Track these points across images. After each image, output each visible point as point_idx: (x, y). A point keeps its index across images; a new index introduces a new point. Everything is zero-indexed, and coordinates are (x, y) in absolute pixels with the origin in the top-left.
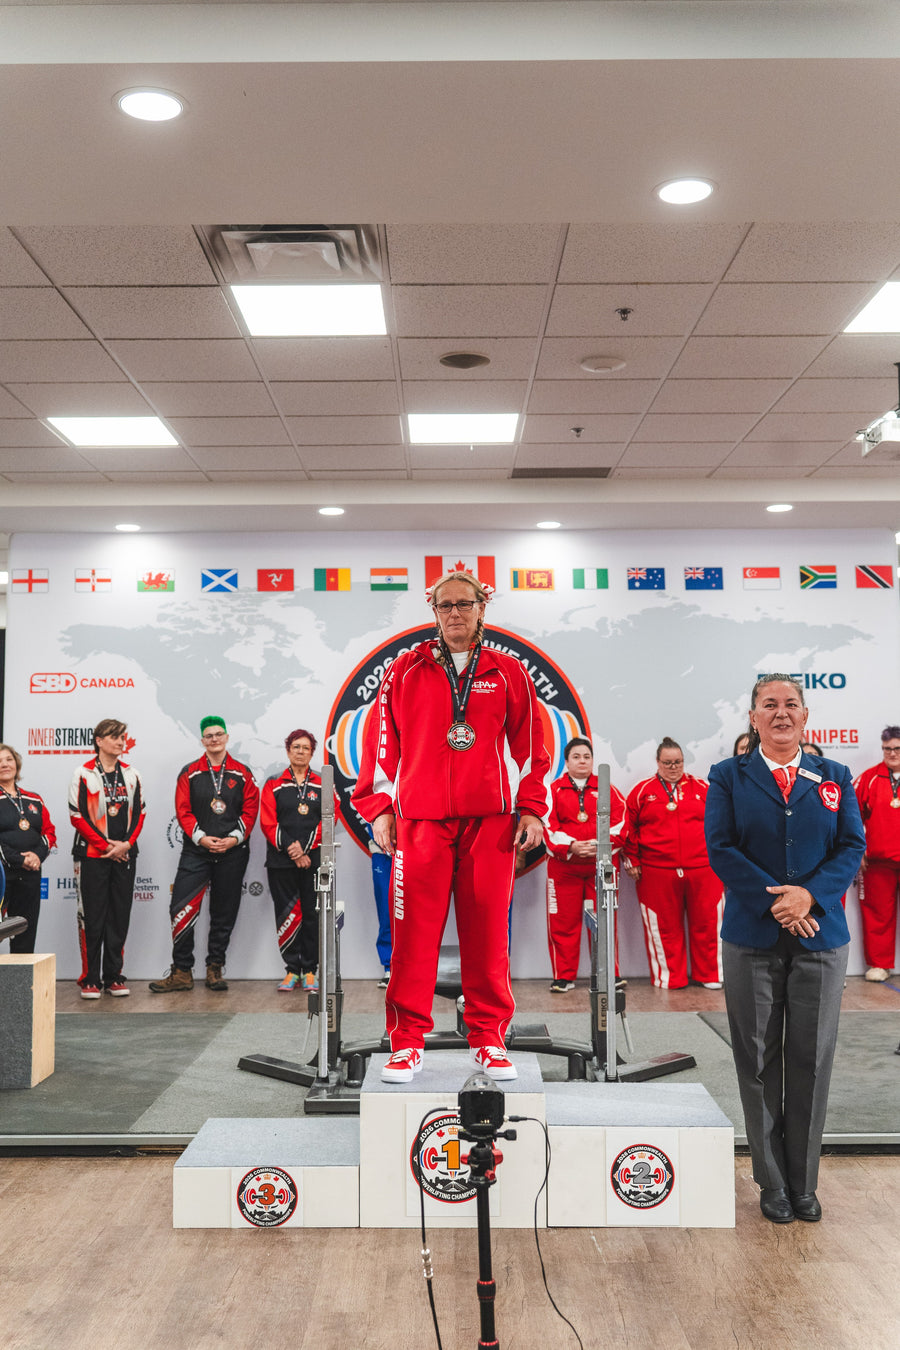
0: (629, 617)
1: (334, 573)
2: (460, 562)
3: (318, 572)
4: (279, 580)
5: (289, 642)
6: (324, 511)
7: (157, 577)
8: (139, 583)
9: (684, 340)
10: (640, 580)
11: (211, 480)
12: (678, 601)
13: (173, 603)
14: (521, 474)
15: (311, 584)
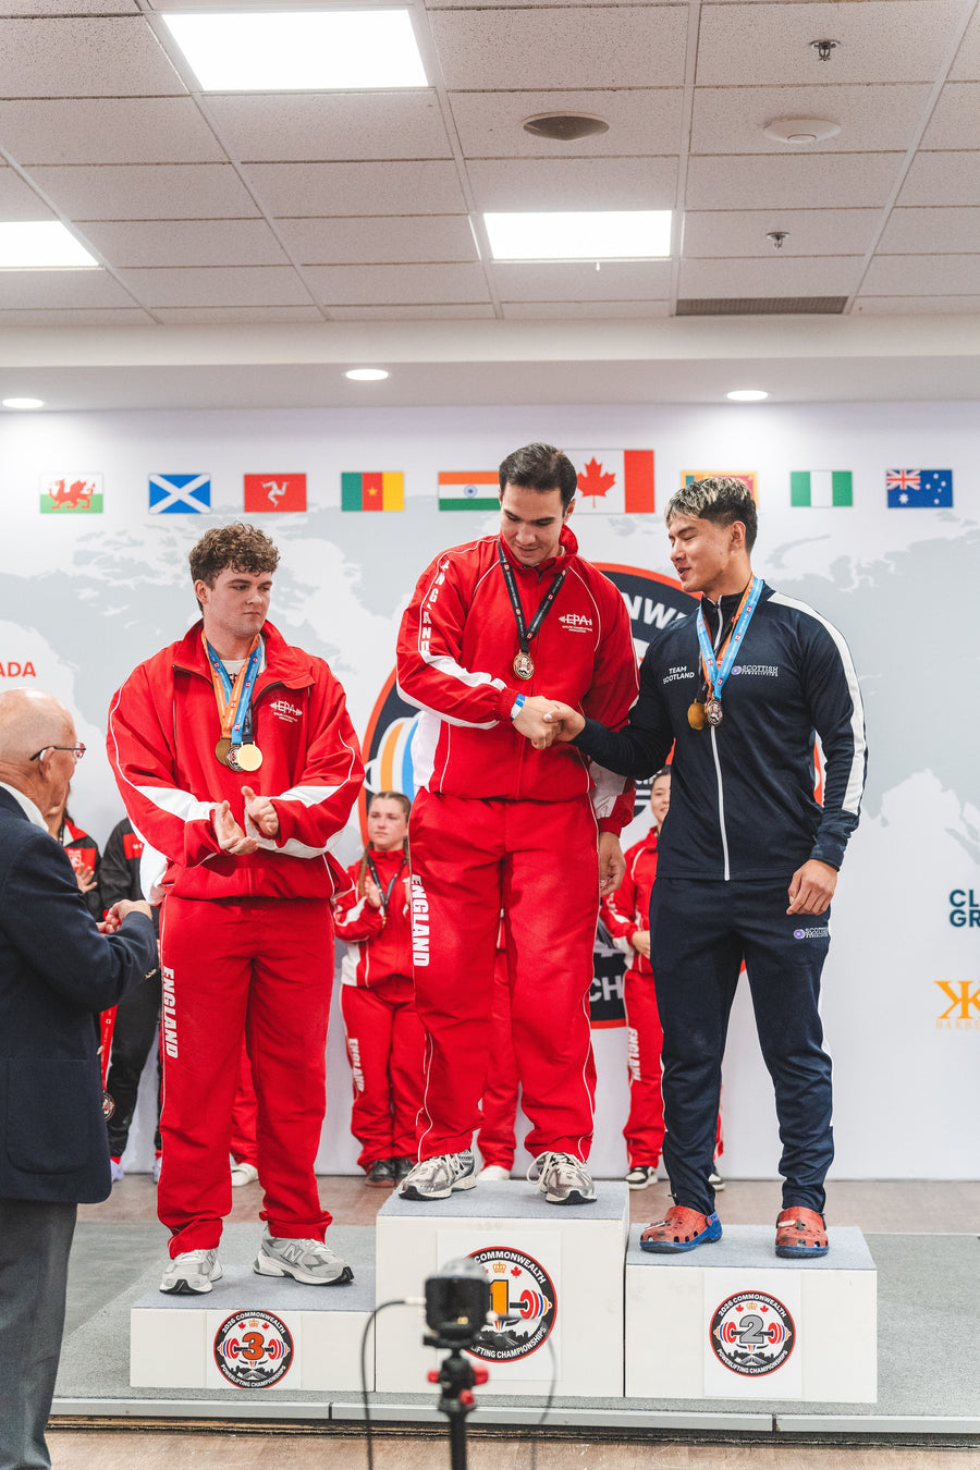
0: (889, 555)
1: (375, 479)
2: (593, 462)
3: (347, 478)
4: (280, 493)
5: (300, 601)
6: (353, 375)
7: (73, 487)
8: (42, 496)
9: (937, 88)
10: (909, 491)
11: (159, 322)
12: (975, 528)
13: (102, 533)
14: (691, 309)
15: (335, 498)
